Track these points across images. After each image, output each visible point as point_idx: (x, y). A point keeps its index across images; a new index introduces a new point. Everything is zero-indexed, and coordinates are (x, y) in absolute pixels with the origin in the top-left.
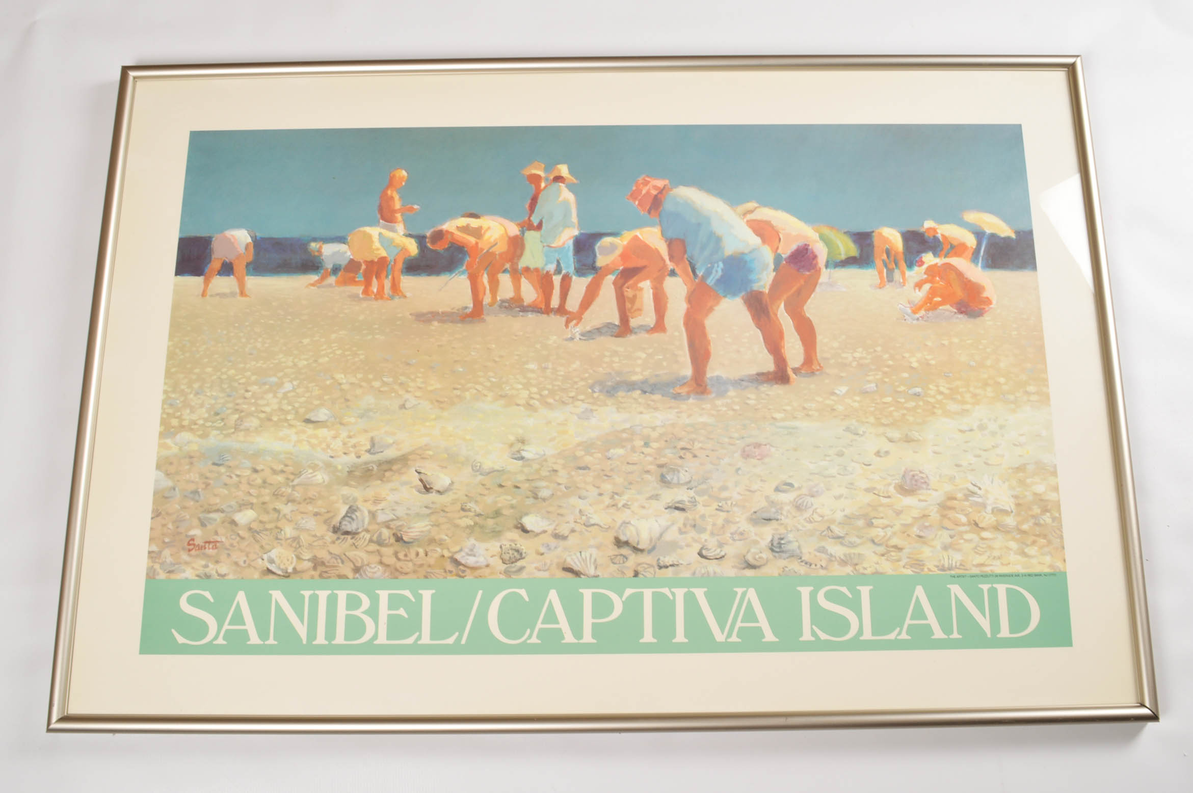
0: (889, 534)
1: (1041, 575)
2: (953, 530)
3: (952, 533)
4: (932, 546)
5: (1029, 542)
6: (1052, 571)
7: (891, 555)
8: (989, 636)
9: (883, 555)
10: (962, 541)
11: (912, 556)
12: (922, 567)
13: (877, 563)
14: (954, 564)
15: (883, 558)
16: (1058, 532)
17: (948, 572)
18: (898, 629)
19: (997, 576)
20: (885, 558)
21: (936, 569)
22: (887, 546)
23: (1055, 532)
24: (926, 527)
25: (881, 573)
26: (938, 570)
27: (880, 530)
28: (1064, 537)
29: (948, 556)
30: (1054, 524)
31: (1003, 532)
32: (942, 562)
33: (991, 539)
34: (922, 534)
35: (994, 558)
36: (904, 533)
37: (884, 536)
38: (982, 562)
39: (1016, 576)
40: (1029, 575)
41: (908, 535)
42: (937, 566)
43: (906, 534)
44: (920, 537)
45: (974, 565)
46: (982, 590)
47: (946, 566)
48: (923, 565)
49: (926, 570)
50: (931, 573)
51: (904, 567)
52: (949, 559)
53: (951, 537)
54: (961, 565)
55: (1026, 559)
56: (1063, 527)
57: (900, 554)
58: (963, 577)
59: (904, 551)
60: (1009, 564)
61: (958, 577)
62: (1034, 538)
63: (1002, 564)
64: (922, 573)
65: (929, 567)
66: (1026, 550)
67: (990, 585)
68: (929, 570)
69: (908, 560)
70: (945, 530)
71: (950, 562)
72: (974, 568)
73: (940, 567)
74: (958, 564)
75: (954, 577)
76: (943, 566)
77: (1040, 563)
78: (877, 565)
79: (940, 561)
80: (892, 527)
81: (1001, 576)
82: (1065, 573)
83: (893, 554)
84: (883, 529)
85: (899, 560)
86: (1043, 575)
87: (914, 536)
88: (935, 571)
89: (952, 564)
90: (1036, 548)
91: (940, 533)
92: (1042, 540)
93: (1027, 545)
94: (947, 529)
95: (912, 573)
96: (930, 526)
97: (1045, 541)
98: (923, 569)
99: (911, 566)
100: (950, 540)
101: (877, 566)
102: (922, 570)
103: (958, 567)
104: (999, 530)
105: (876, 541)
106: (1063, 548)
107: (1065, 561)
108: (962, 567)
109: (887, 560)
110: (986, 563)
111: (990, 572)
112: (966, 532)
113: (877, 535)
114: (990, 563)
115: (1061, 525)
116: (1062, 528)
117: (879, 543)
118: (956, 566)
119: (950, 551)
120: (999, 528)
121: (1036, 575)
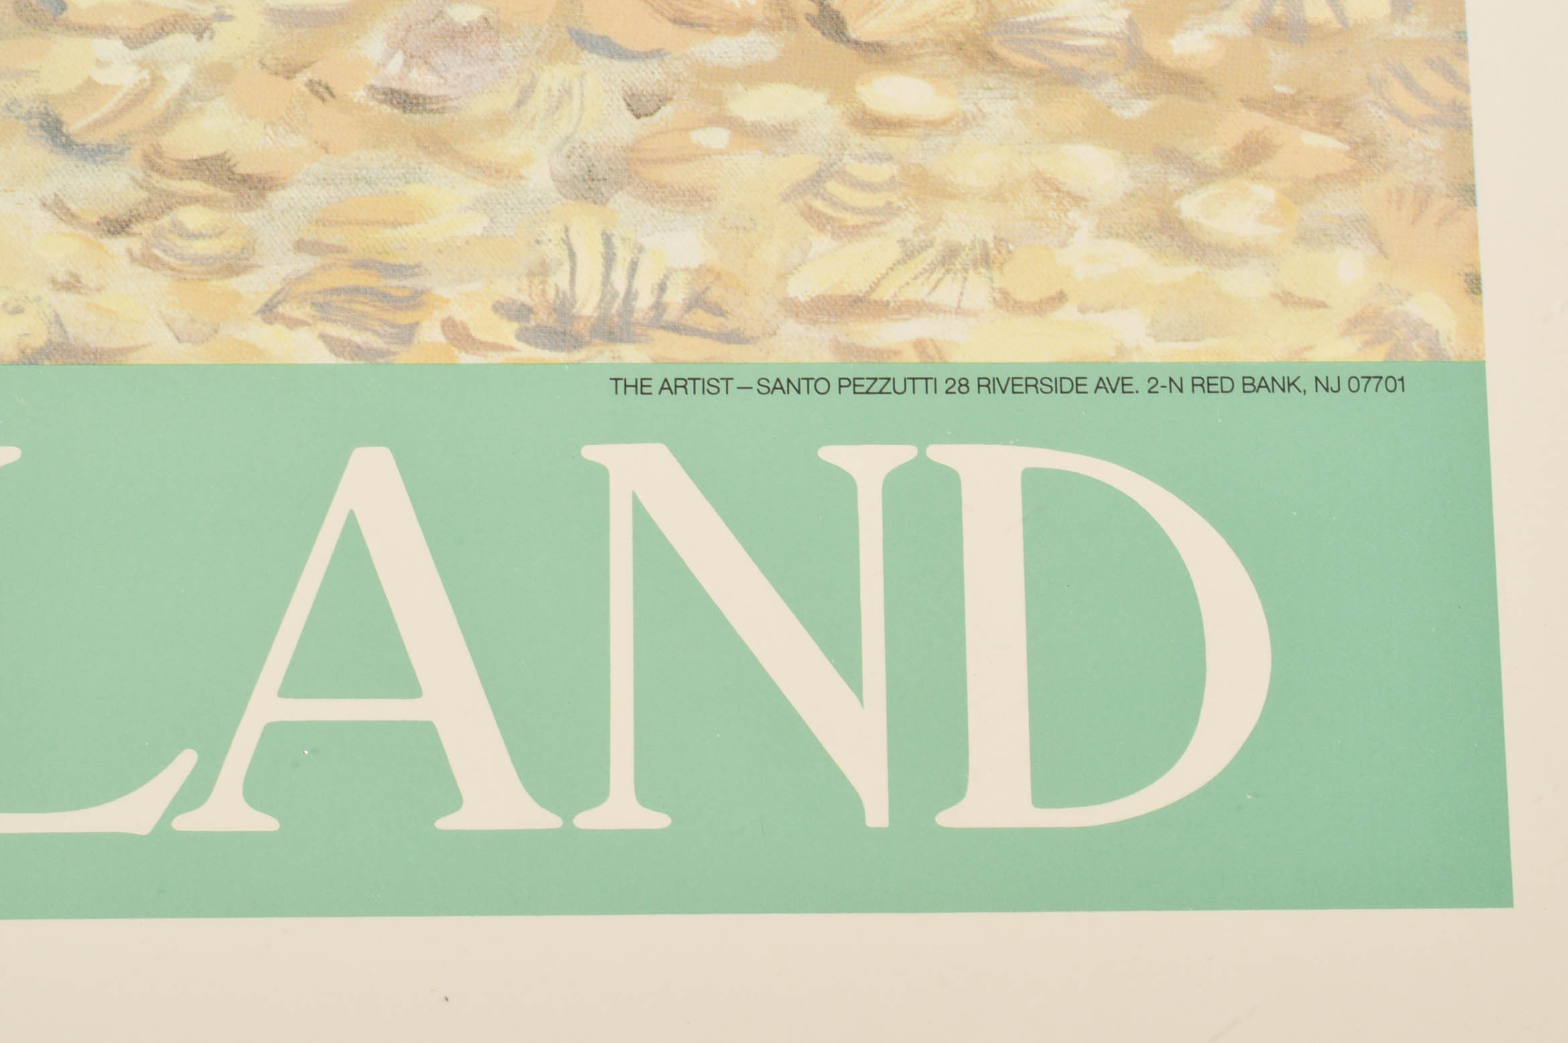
0: (178, 77)
1: (1290, 384)
2: (657, 54)
3: (645, 76)
4: (495, 172)
5: (1212, 153)
6: (1376, 357)
7: (181, 231)
8: (877, 814)
9: (118, 226)
10: (717, 137)
11: (332, 237)
12: (404, 318)
13: (72, 284)
14: (645, 300)
15: (118, 245)
16: (1431, 81)
17: (600, 355)
18: (187, 760)
19: (962, 385)
20: (136, 245)
21: (507, 331)
22: (153, 162)
23: (1408, 82)
24: (456, 36)
25: (94, 357)
26: (522, 336)
27: (114, 47)
28: (1477, 116)
29: (607, 240)
30: (1399, 30)
31: (1025, 73)
32: (560, 279)
33: (934, 125)
34: (421, 81)
35: (950, 255)
36: (290, 71)
37: (140, 96)
38: (857, 284)
39: (1101, 384)
40: (1205, 384)
41: (322, 91)
42: (518, 312)
43: (302, 78)
44: (407, 101)
45: (793, 309)
46: (845, 484)
47: (588, 305)
48: (416, 300)
49: (431, 333)
50: (466, 358)
51: (269, 312)
52: (609, 260)
53: (639, 105)
54: (696, 302)
55: (1188, 270)
56: (1473, 47)
57: (248, 219)
58: (711, 386)
59: (277, 198)
60: (1060, 298)
61: (665, 386)
62: (1258, 121)
63: (1007, 302)
64: (405, 357)
65: (460, 314)
66: (1190, 208)
67: (905, 453)
68: (457, 334)
69: (306, 263)
70: (592, 62)
71: (619, 281)
72: (791, 327)
73: (543, 317)
74: (676, 297)
75: (641, 386)
76: (563, 308)
77: (1287, 299)
78: (69, 297)
79: (542, 270)
80: (201, 30)
81: (988, 384)
82: (1474, 372)
83: (193, 217)
84: (134, 41)
85: (234, 266)
86: (1306, 383)
87: (360, 94)
88: (496, 347)
89: (630, 295)
90: (1266, 193)
91: (553, 76)
92: (1313, 140)
93: (1204, 175)
94: (609, 49)
95: (322, 356)
96: (488, 27)
97: (1330, 143)
98: (413, 327)
99: (323, 309)
100: (625, 128)
101: (69, 305)
102: (407, 334)
103: (671, 315)
104: (992, 57)
105: (74, 125)
106: (1467, 192)
107: (1474, 285)
108: (700, 318)
109: (148, 260)
110: (885, 293)
111: (911, 356)
112: (754, 75)
113: (90, 87)
114: (917, 292)
115: (1461, 37)
116: (1462, 55)
117: (93, 139)
118: (659, 307)
119: (621, 201)
120: (995, 46)
121: (1255, 385)
